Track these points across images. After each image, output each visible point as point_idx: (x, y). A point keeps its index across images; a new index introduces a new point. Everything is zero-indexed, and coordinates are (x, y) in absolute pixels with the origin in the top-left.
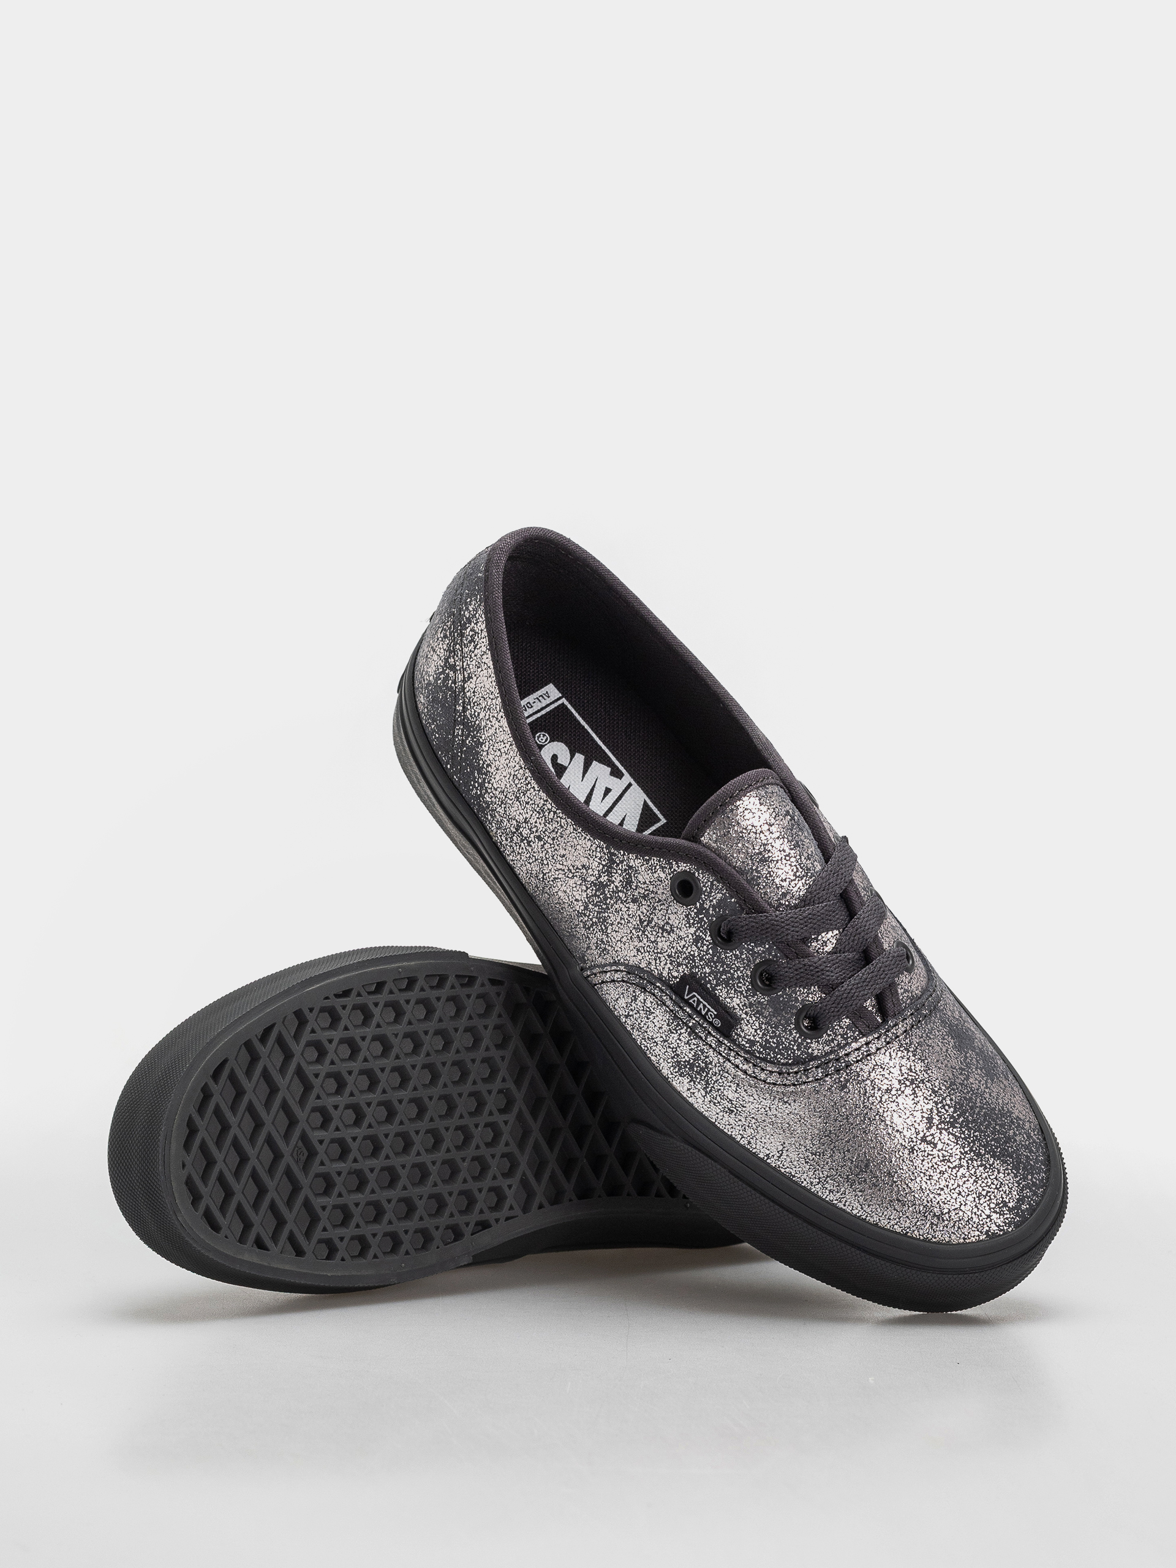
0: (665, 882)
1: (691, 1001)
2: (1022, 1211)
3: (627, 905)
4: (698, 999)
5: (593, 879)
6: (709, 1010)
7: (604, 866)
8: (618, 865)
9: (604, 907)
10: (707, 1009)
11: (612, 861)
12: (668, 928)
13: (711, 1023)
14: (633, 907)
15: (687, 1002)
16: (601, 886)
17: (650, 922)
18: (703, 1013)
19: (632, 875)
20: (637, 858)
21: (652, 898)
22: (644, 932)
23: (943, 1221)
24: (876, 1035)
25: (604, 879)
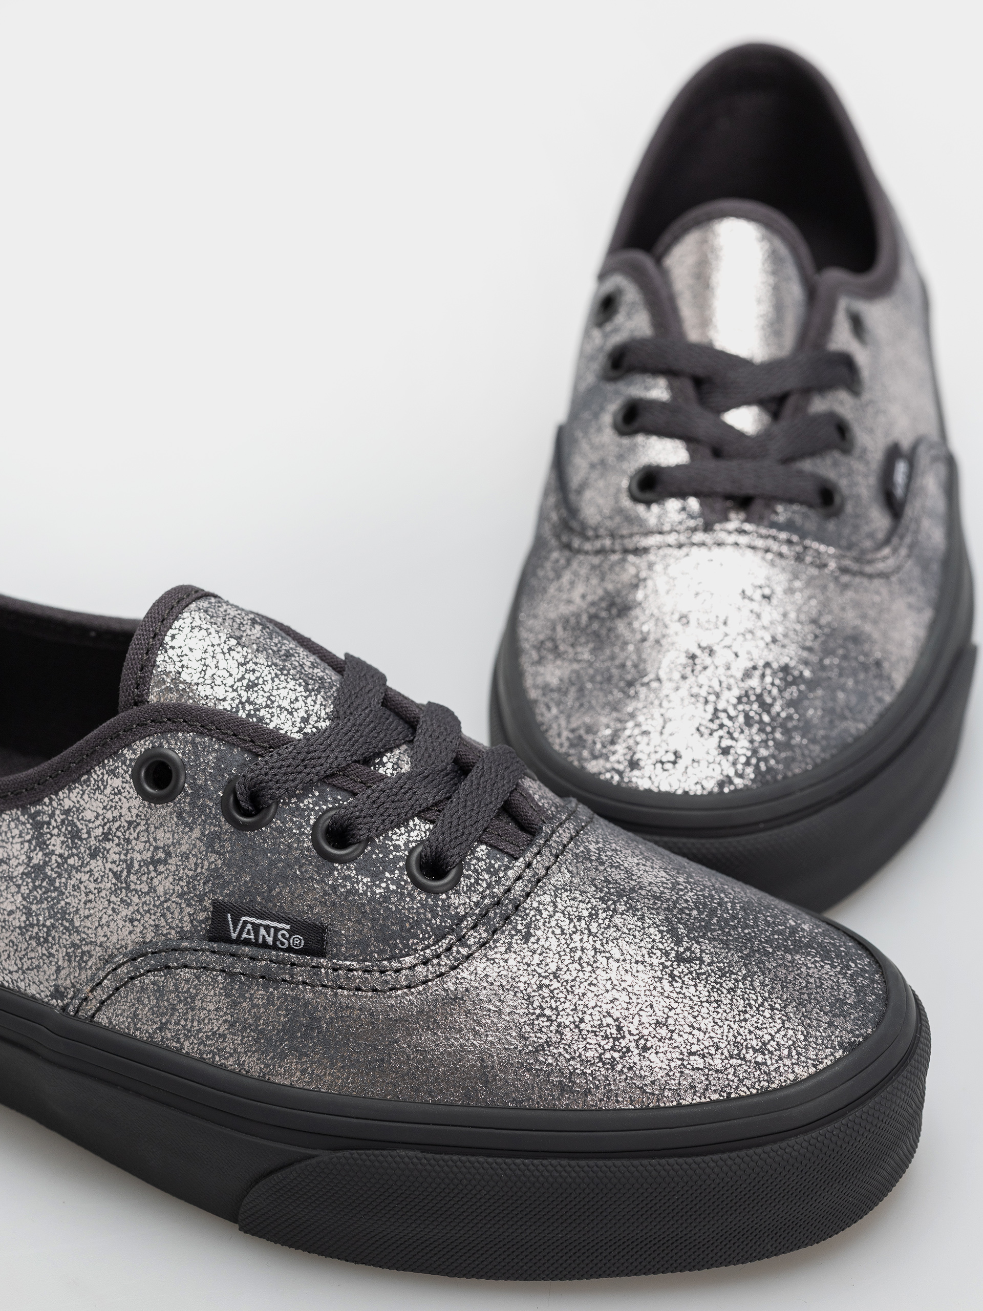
0: (124, 788)
1: (244, 935)
2: (870, 1004)
3: (87, 869)
4: (252, 924)
5: (21, 869)
6: (277, 930)
7: (29, 841)
8: (49, 823)
9: (54, 895)
10: (272, 930)
11: (37, 826)
12: (161, 855)
13: (290, 950)
14: (96, 865)
15: (239, 941)
16: (39, 869)
17: (130, 867)
18: (270, 940)
19: (75, 820)
20: (70, 790)
21: (117, 829)
22: (128, 888)
23: (771, 1053)
24: (535, 850)
25: (38, 858)
